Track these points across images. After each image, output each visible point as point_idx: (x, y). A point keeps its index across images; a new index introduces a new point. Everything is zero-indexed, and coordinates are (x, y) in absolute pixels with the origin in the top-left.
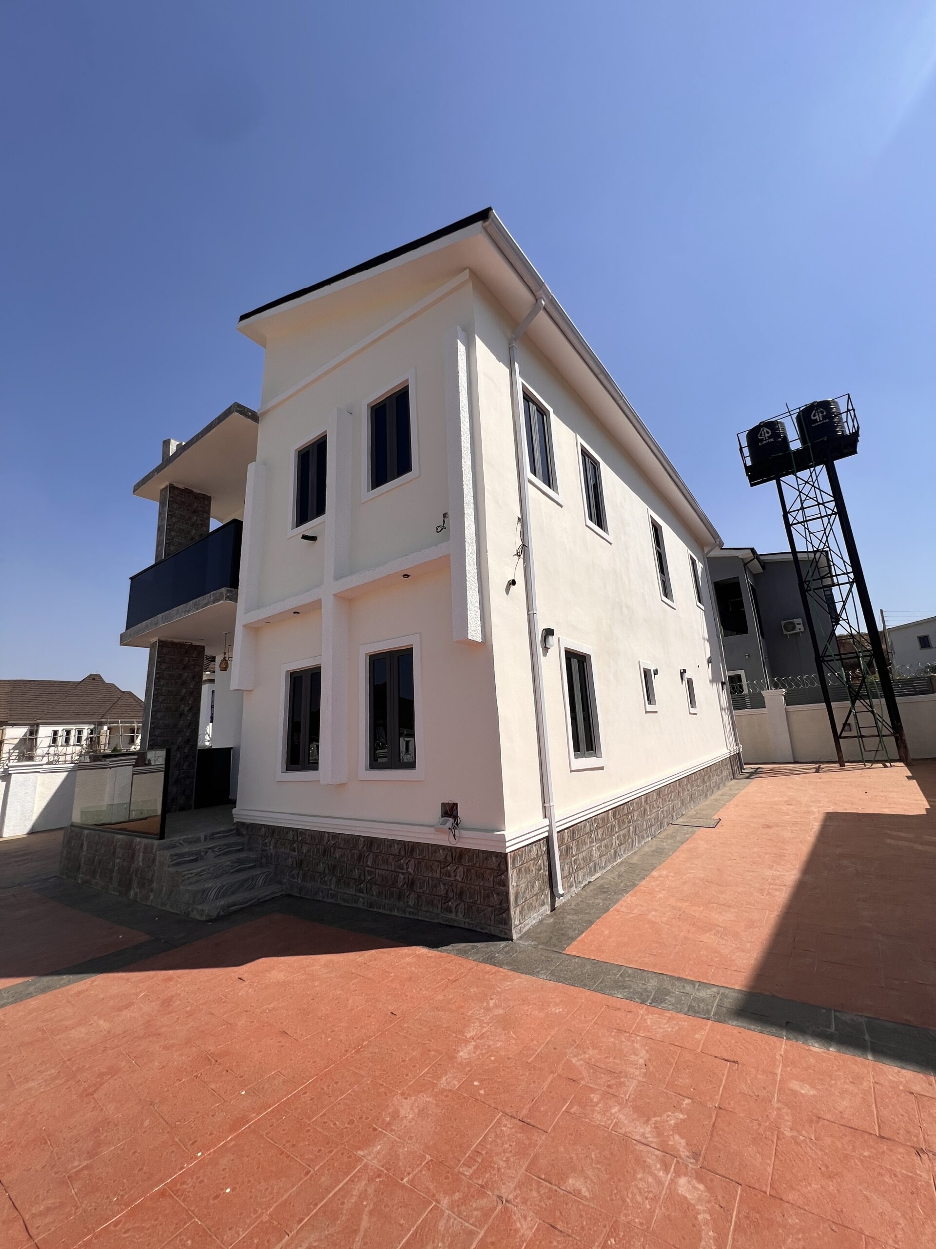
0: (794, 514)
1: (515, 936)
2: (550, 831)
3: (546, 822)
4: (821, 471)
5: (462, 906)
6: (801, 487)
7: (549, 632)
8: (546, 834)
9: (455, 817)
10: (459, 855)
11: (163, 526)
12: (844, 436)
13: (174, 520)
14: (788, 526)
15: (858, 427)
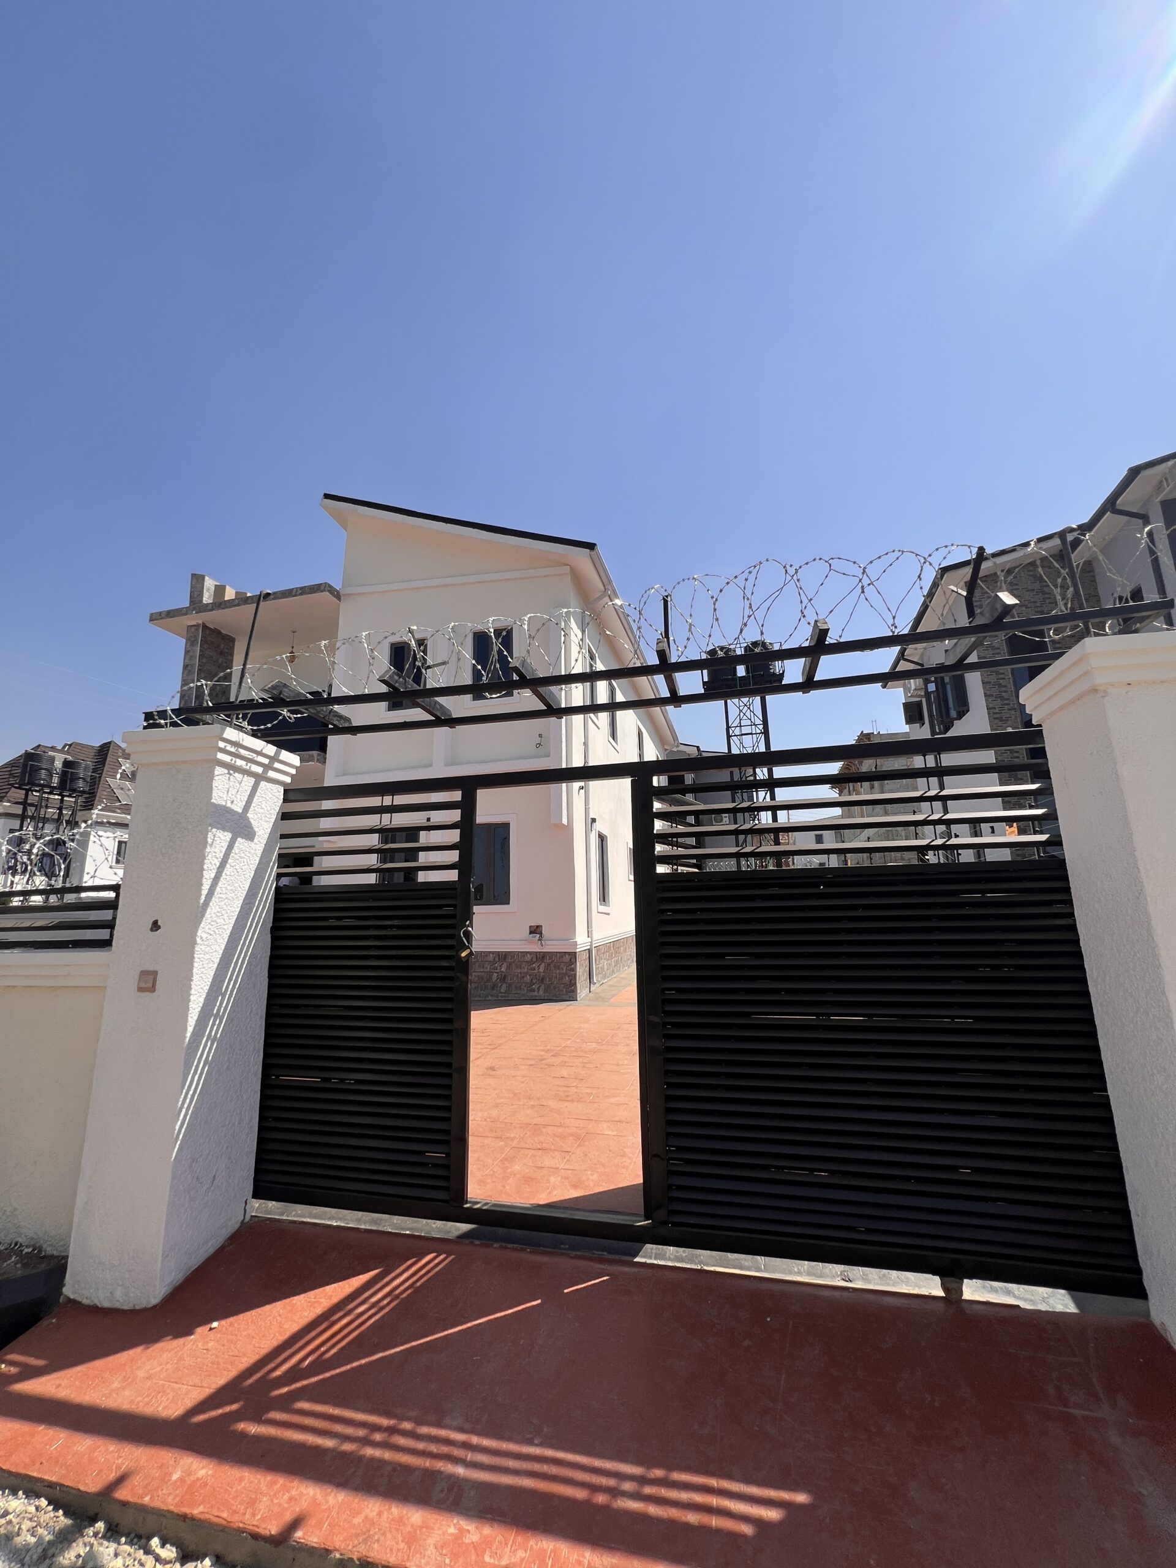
0: (733, 729)
1: (578, 999)
2: (591, 945)
3: (589, 940)
4: (757, 700)
5: (542, 987)
6: (741, 708)
7: (594, 820)
8: (589, 947)
9: (541, 933)
10: (541, 957)
11: (193, 665)
12: (774, 674)
13: (204, 661)
14: (729, 737)
15: (784, 672)
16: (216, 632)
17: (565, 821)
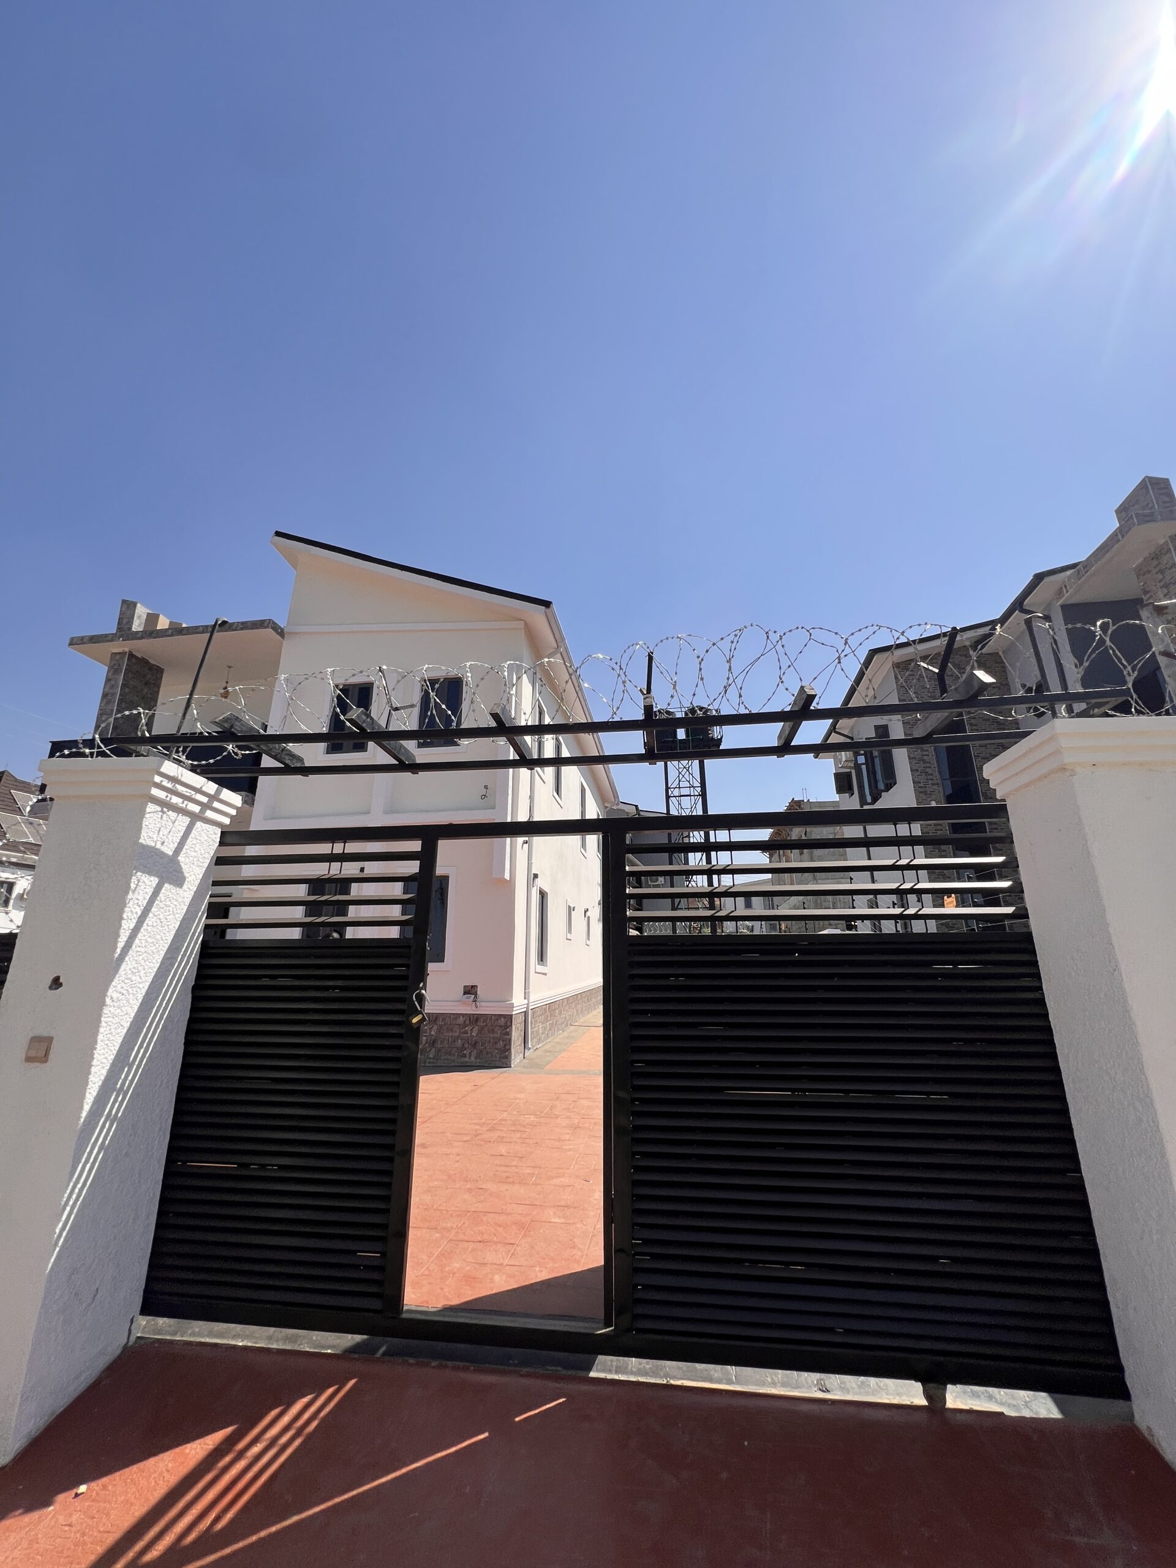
0: (672, 790)
1: (512, 1066)
2: (527, 1008)
3: (526, 1001)
4: (696, 762)
5: (475, 1053)
6: (680, 770)
7: (536, 876)
8: (525, 1010)
9: (476, 994)
10: (474, 1019)
11: (114, 694)
12: (712, 738)
13: (127, 690)
14: (668, 797)
15: (722, 738)
16: (144, 662)
17: (507, 876)
